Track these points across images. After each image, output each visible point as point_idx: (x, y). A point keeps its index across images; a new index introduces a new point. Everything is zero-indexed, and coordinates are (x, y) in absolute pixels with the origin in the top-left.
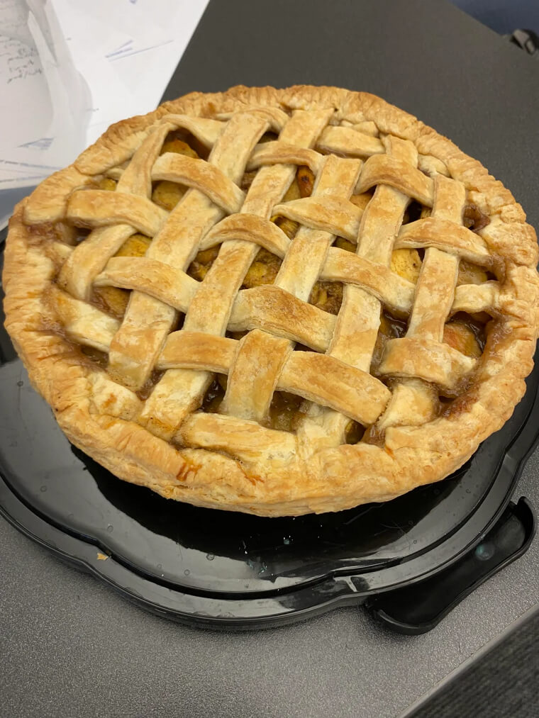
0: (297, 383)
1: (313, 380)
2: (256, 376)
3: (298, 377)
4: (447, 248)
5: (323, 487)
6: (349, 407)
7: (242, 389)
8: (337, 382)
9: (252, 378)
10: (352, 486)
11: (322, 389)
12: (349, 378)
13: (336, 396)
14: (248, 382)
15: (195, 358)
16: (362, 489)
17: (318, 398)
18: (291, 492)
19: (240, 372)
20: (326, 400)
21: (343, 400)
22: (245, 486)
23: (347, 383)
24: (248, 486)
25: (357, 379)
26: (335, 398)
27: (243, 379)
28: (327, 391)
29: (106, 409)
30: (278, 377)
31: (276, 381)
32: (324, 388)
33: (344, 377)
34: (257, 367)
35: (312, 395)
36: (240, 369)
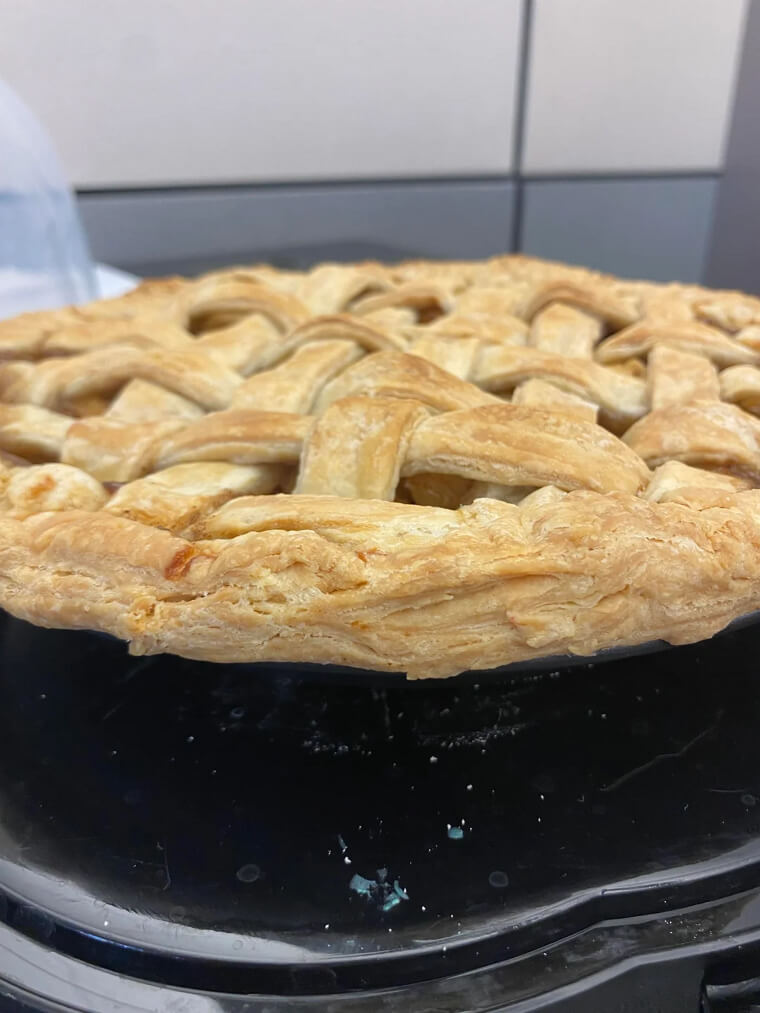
0: (449, 442)
1: (481, 435)
2: (361, 439)
3: (449, 434)
4: (685, 344)
5: (539, 554)
6: (569, 466)
7: (333, 465)
8: (534, 432)
9: (353, 444)
10: (612, 547)
11: (504, 446)
12: (558, 424)
13: (538, 452)
14: (345, 452)
15: (234, 431)
16: (638, 559)
17: (497, 466)
18: (457, 559)
19: (329, 434)
20: (515, 465)
21: (552, 457)
22: (339, 559)
23: (556, 433)
24: (344, 558)
25: (576, 425)
26: (535, 456)
27: (333, 444)
28: (516, 447)
29: (31, 502)
30: (407, 434)
31: (404, 443)
32: (508, 443)
33: (546, 425)
34: (362, 425)
35: (482, 462)
36: (326, 427)
